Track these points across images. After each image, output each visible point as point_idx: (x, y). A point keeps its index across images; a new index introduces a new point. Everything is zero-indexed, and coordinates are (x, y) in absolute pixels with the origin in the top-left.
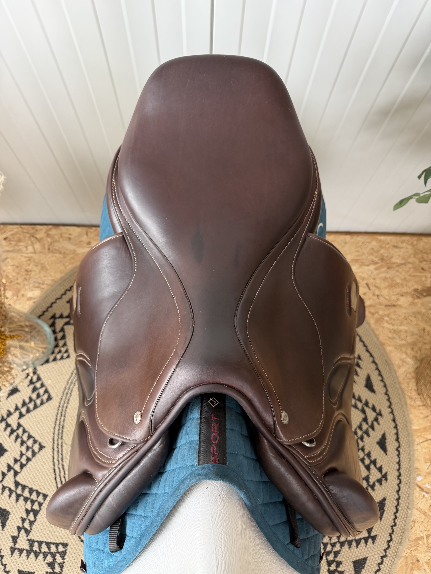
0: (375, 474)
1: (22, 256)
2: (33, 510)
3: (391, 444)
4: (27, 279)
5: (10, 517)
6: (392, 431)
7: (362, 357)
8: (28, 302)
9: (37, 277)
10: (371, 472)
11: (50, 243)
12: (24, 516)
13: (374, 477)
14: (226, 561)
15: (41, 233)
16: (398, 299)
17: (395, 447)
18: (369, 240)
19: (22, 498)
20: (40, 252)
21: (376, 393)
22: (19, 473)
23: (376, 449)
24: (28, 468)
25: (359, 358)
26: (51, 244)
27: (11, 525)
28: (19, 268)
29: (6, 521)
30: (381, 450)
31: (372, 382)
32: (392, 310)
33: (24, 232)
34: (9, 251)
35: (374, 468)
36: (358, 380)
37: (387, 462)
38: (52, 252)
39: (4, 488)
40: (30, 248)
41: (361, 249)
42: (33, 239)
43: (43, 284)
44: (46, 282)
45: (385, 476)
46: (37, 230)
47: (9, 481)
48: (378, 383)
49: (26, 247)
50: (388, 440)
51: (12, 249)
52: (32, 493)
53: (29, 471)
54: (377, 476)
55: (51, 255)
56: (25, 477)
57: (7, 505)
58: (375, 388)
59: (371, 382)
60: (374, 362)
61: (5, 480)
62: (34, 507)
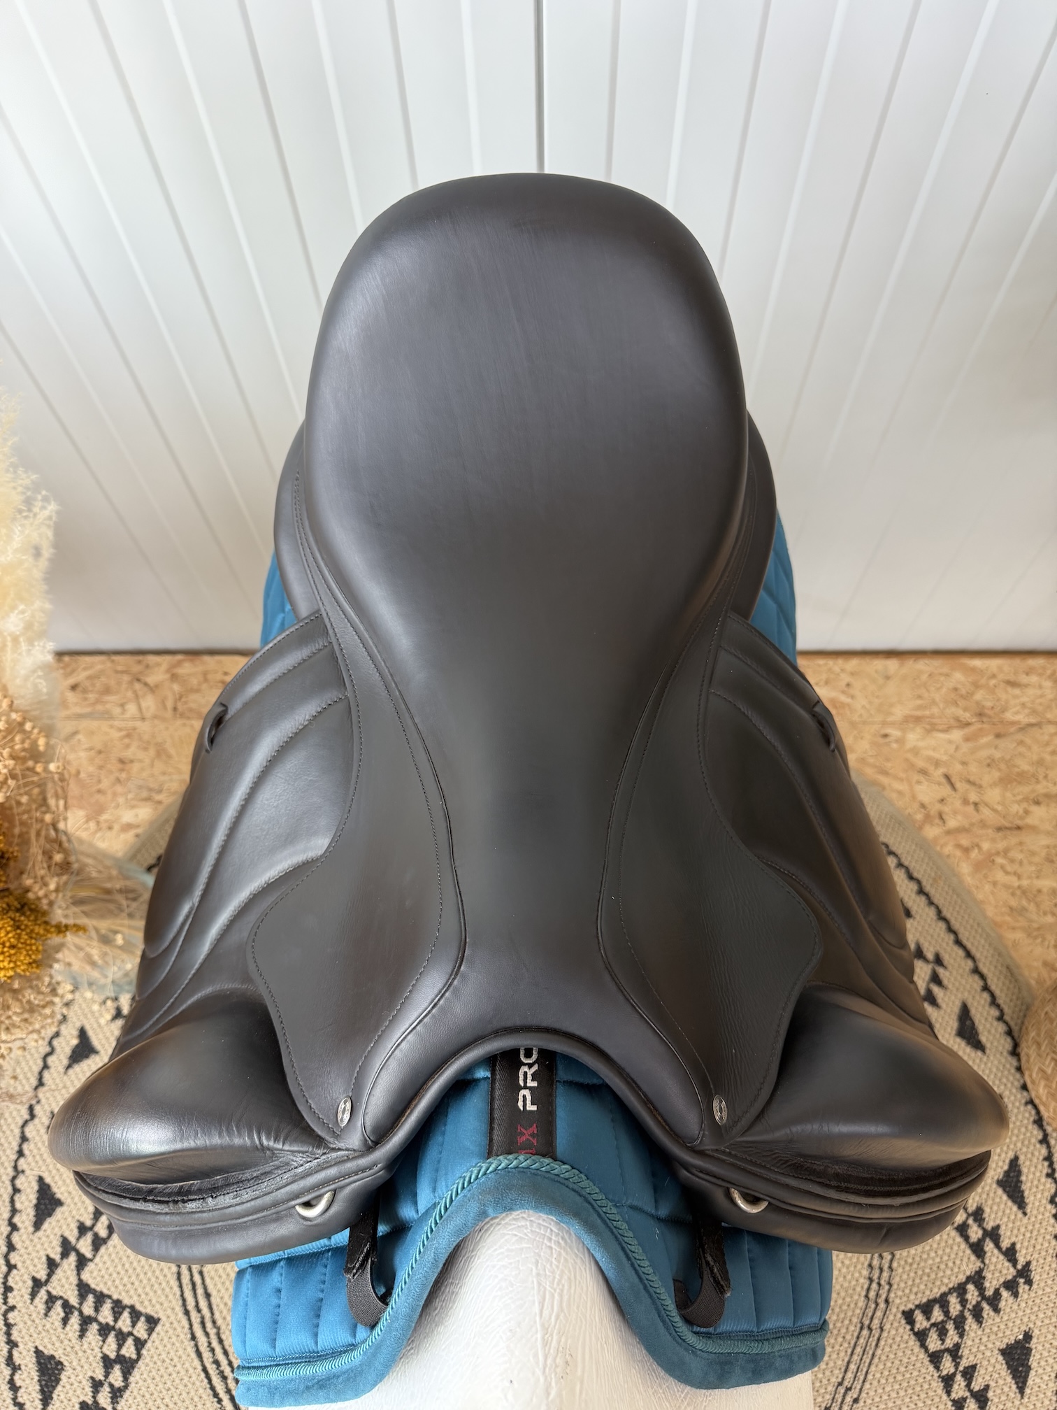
0: (999, 1266)
1: (112, 727)
2: (120, 1359)
3: (1037, 1188)
4: (122, 780)
5: (63, 1377)
6: (1036, 1153)
7: (946, 958)
8: (123, 836)
9: (145, 774)
10: (987, 1261)
11: (177, 696)
12: (99, 1375)
13: (997, 1274)
14: (562, 1290)
15: (158, 672)
16: (1027, 812)
17: (1048, 1195)
18: (945, 670)
19: (95, 1327)
20: (155, 717)
21: (988, 1051)
22: (91, 1260)
23: (997, 1200)
24: (111, 1249)
25: (938, 961)
26: (181, 698)
27: (66, 1398)
28: (102, 756)
29: (54, 1388)
30: (1010, 1203)
31: (976, 1024)
32: (1013, 840)
33: (117, 672)
34: (80, 716)
35: (996, 1251)
36: (940, 1020)
37: (1028, 1235)
38: (182, 715)
39: (51, 1299)
40: (132, 709)
41: (928, 691)
42: (137, 686)
43: (160, 791)
44: (166, 787)
45: (1025, 1273)
46: (147, 666)
47: (64, 1281)
48: (992, 1025)
49: (122, 705)
50: (1027, 1176)
51: (88, 710)
52: (121, 1313)
53: (113, 1256)
54: (1005, 1271)
55: (179, 722)
56: (103, 1272)
57: (57, 1344)
58: (983, 1039)
59: (973, 1024)
60: (976, 971)
61: (54, 1278)
62: (124, 1352)
